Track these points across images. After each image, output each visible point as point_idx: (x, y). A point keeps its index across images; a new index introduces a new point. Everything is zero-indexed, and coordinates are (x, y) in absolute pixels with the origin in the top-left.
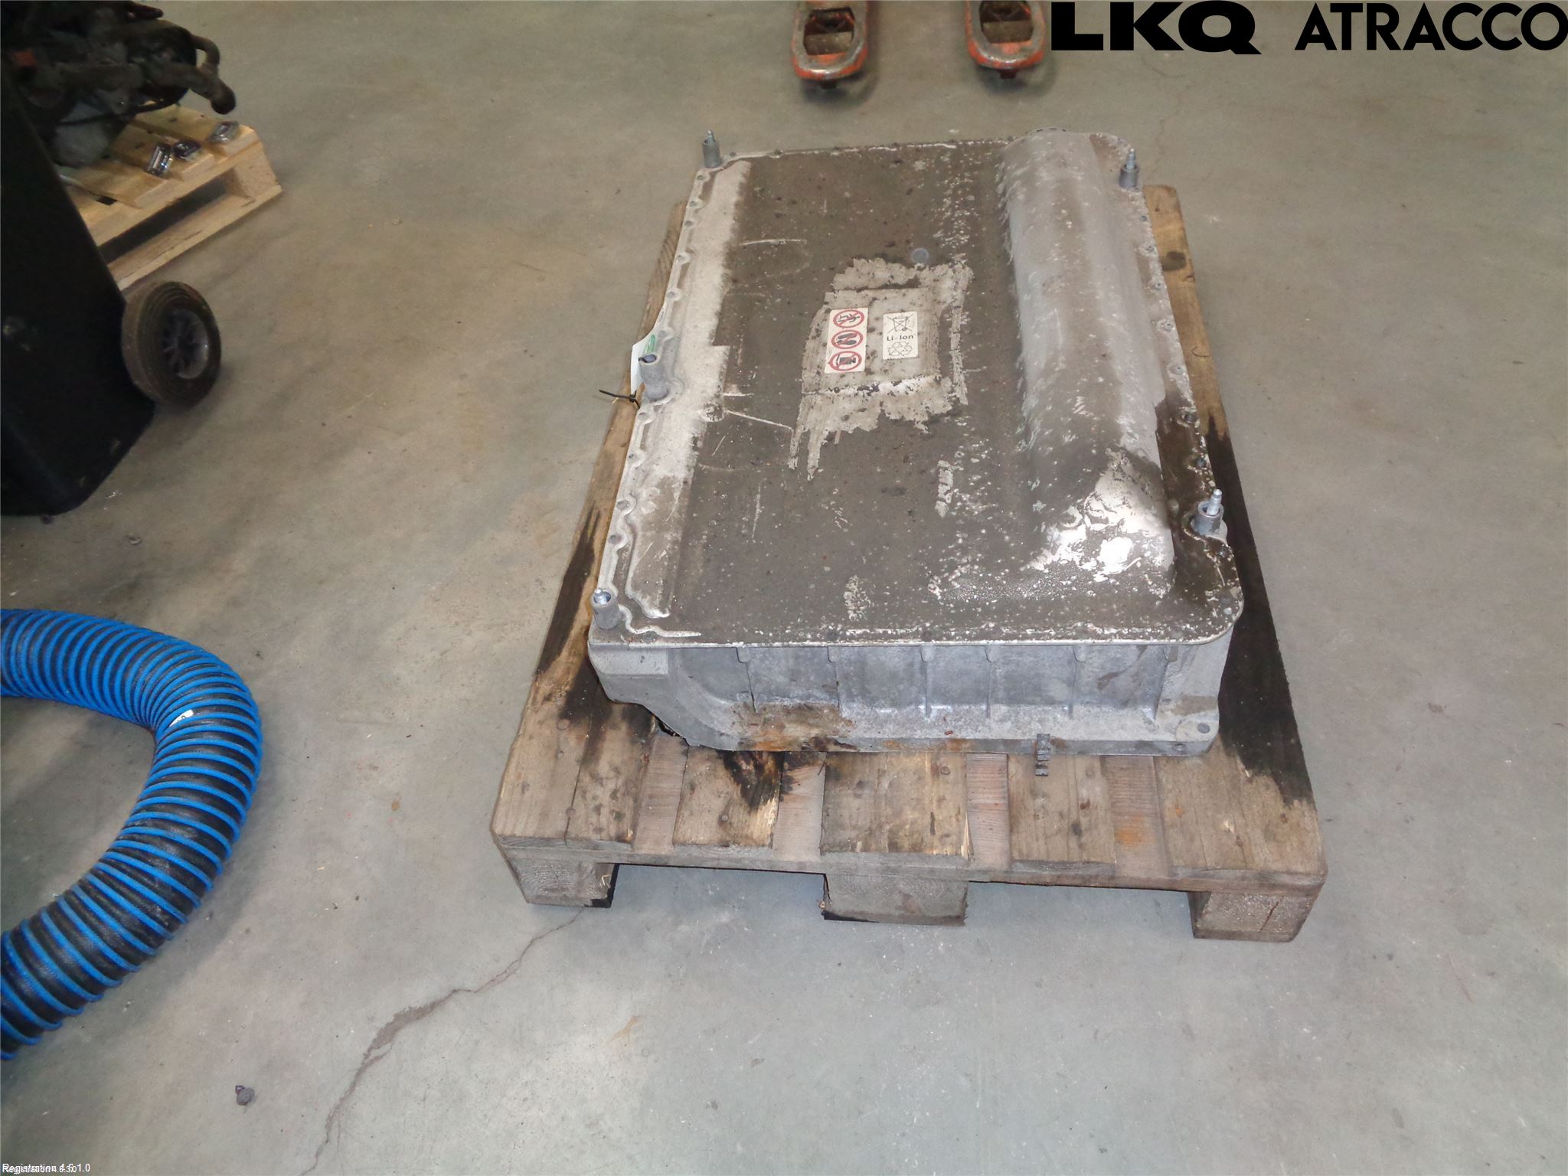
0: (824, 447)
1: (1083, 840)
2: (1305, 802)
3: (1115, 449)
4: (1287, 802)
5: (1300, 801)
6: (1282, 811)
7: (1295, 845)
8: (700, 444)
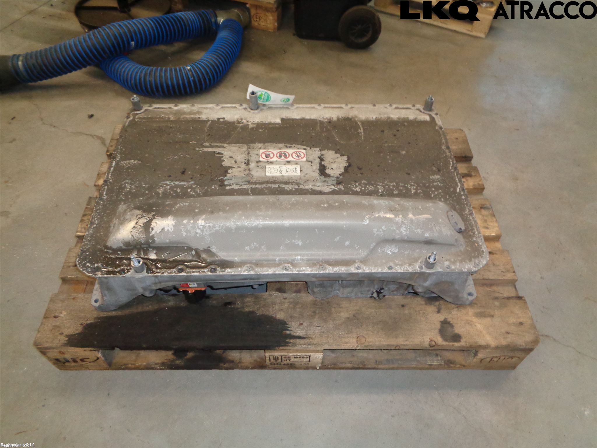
0: (214, 152)
1: (72, 267)
2: (66, 342)
3: (154, 215)
4: (67, 336)
5: (67, 341)
6: (65, 333)
7: (48, 336)
8: (222, 120)
